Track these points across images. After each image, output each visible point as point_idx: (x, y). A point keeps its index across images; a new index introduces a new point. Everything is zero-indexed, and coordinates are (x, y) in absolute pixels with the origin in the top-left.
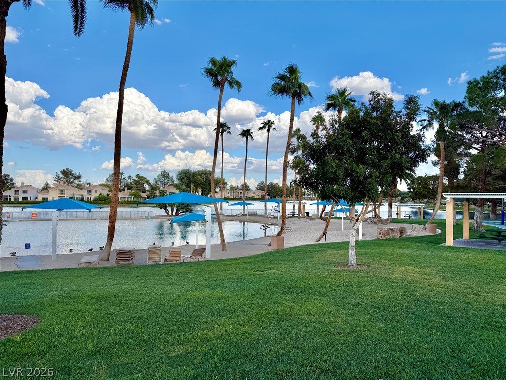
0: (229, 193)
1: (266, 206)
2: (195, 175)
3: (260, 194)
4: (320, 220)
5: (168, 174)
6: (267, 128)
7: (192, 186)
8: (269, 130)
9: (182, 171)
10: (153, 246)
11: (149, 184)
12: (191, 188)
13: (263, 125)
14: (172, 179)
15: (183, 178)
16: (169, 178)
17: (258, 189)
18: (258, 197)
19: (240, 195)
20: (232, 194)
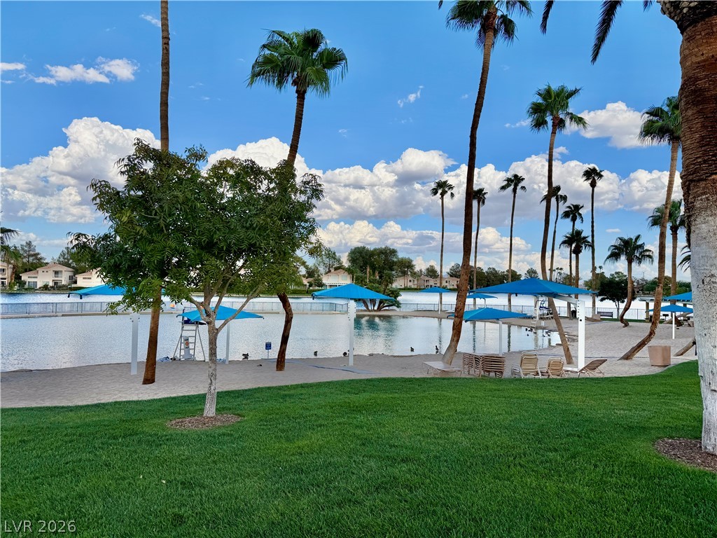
0: (410, 281)
2: (372, 254)
3: (454, 283)
5: (334, 253)
6: (512, 187)
7: (368, 270)
8: (515, 191)
9: (356, 249)
11: (306, 267)
13: (506, 182)
14: (339, 260)
15: (357, 259)
17: (451, 276)
19: (426, 284)
20: (416, 282)
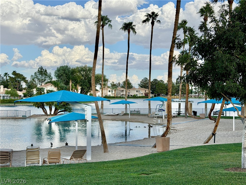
0: (109, 91)
1: (149, 105)
2: (73, 71)
3: (142, 92)
4: (208, 120)
5: (46, 71)
6: (151, 21)
7: (71, 84)
8: (153, 23)
9: (61, 67)
10: (31, 147)
11: (26, 82)
12: (70, 85)
13: (147, 17)
14: (50, 76)
15: (62, 75)
16: (46, 75)
17: (141, 87)
18: (141, 95)
19: (121, 93)
20: (114, 92)
